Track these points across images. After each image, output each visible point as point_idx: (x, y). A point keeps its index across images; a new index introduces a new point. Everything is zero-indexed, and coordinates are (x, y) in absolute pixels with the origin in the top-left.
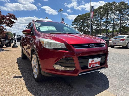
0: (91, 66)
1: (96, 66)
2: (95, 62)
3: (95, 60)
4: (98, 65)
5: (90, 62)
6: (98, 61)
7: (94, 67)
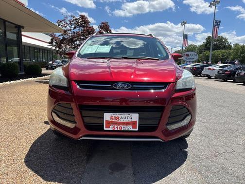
0: (111, 127)
1: (126, 129)
2: (122, 120)
3: (122, 118)
4: (131, 128)
5: (109, 119)
6: (130, 121)
7: (119, 130)
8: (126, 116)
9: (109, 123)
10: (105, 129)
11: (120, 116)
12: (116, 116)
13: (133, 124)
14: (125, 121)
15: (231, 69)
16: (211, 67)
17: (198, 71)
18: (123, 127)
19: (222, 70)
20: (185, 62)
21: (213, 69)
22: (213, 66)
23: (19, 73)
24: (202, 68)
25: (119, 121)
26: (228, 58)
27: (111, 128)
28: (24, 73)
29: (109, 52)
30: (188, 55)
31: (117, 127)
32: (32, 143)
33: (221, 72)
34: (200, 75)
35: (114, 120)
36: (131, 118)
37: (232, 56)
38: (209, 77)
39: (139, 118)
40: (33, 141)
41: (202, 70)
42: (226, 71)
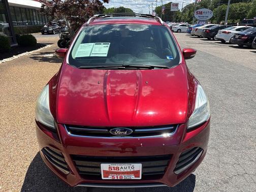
0: (110, 176)
1: (128, 178)
2: (122, 170)
3: (122, 168)
4: (133, 177)
5: (107, 169)
6: (132, 170)
7: (119, 178)
8: (127, 166)
9: (107, 173)
10: (103, 178)
11: (120, 167)
12: (115, 166)
13: (136, 173)
14: (126, 170)
15: (250, 33)
16: (226, 30)
17: (212, 34)
18: (123, 176)
19: (238, 34)
20: (198, 22)
21: (229, 33)
22: (229, 28)
23: (12, 46)
24: (216, 31)
25: (119, 171)
26: (246, 13)
27: (110, 178)
28: (17, 44)
29: (106, 55)
30: (201, 13)
31: (117, 177)
32: (28, 167)
33: (237, 37)
34: (213, 38)
35: (113, 170)
36: (133, 167)
37: (251, 11)
38: (223, 42)
39: (143, 168)
40: (28, 164)
41: (217, 32)
42: (243, 35)
